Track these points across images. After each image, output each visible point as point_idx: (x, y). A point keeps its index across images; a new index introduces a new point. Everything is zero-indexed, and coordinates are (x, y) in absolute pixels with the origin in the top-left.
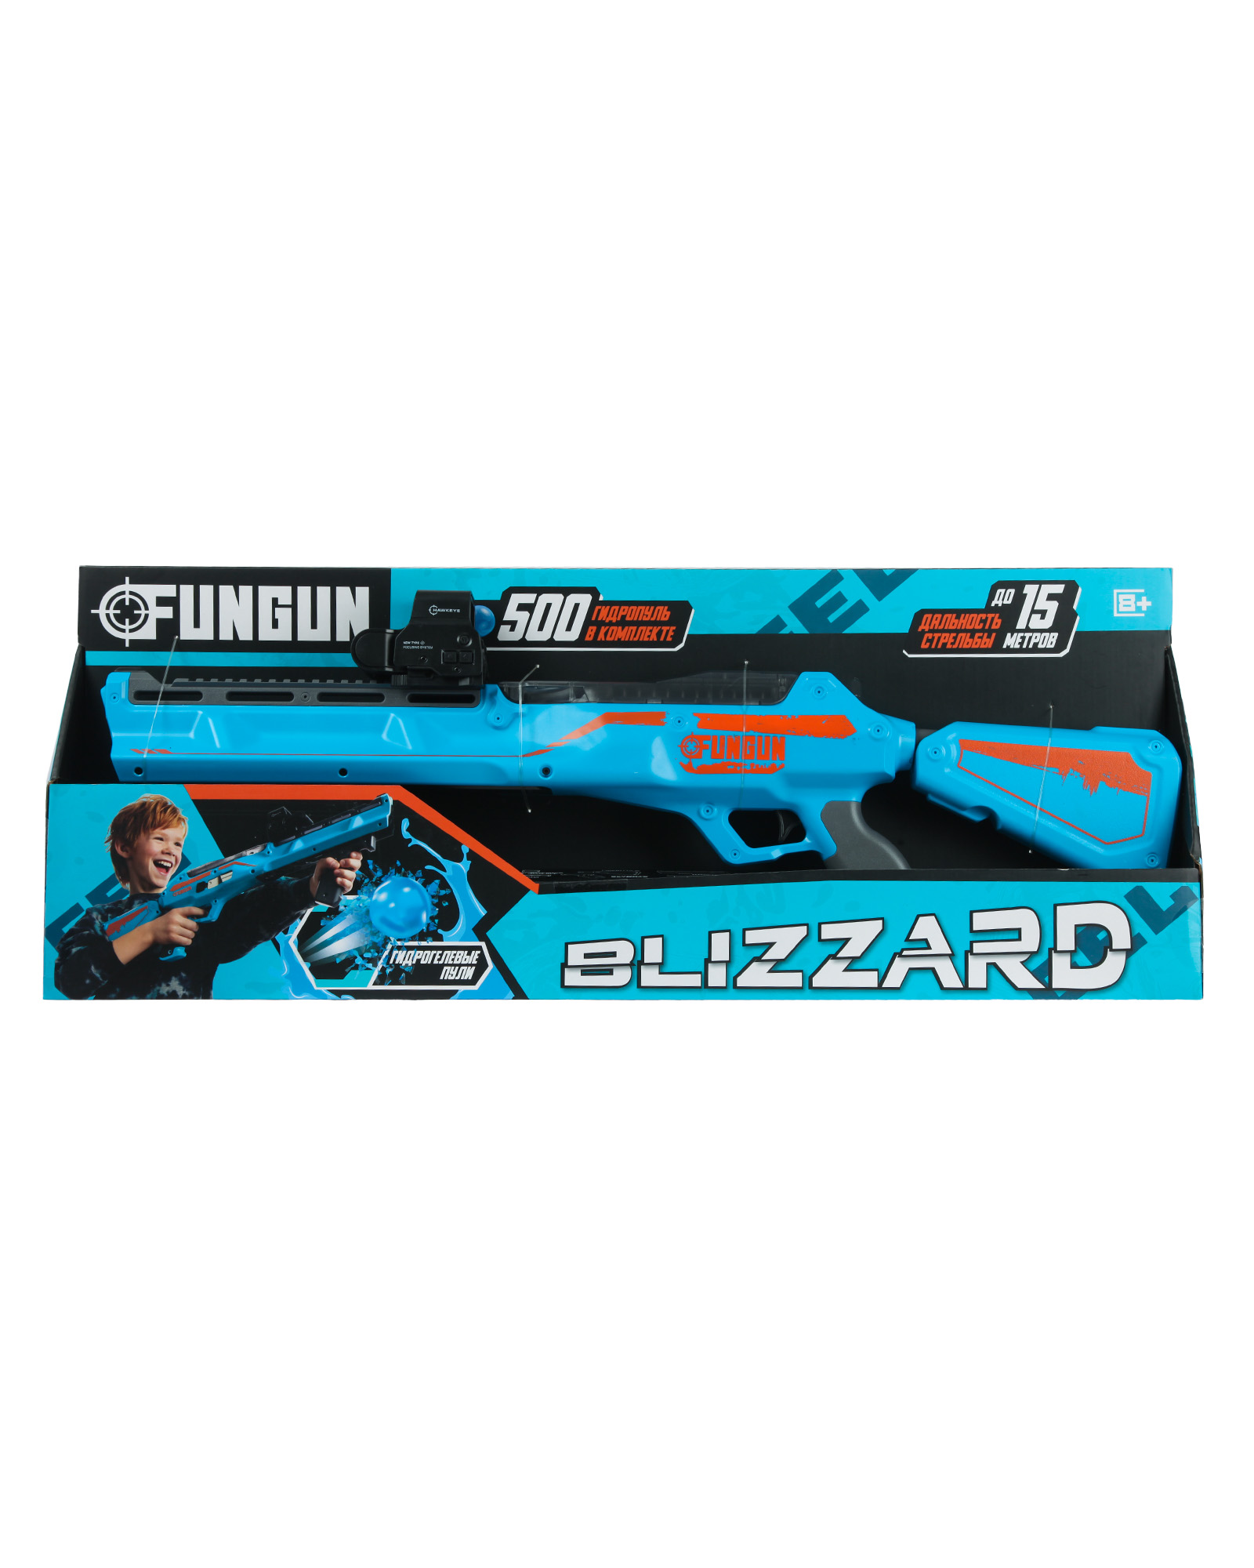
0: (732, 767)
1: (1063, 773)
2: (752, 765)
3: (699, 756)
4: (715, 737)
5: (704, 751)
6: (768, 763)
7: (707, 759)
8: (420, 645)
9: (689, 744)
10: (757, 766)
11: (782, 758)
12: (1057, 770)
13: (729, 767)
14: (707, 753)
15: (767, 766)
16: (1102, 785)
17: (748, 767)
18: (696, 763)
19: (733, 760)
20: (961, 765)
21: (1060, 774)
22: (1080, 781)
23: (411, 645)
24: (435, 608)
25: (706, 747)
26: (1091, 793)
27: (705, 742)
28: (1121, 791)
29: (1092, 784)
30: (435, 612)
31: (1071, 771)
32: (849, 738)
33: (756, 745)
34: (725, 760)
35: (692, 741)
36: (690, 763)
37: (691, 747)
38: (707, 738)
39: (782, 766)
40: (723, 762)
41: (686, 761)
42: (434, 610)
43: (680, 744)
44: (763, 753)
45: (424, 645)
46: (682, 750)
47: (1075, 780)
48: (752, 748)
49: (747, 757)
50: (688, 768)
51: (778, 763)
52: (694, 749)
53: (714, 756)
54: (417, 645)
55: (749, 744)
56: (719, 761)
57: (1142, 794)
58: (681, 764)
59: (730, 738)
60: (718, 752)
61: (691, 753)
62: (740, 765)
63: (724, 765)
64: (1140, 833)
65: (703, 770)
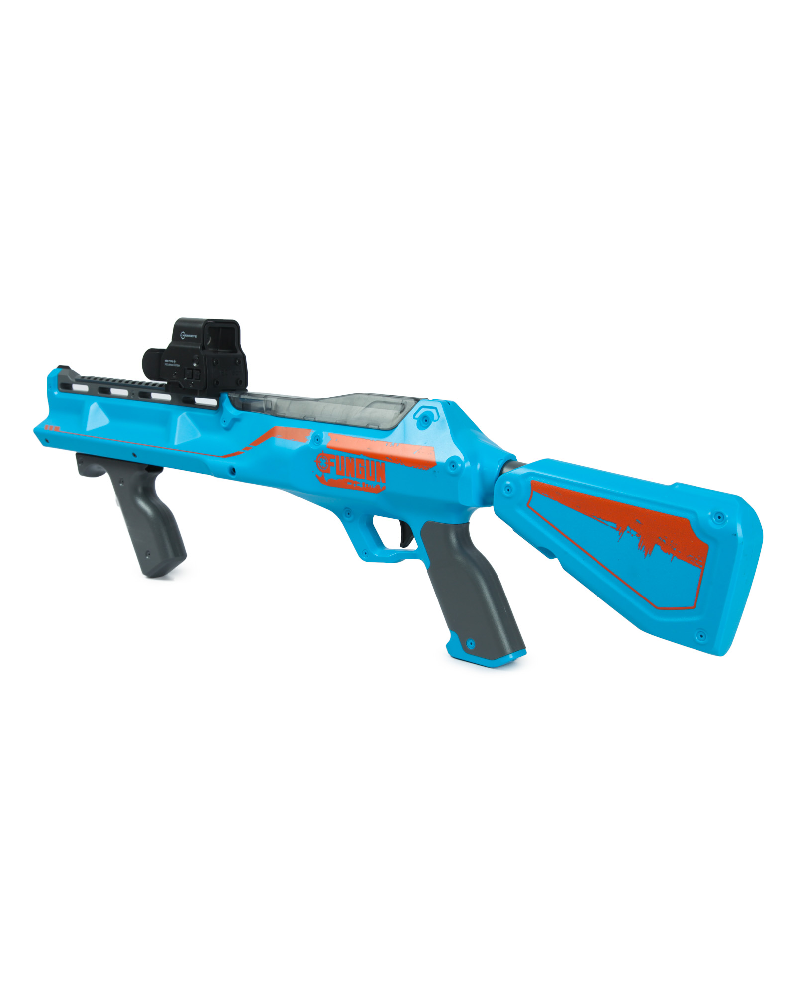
0: (350, 484)
1: (621, 530)
2: (364, 483)
3: (328, 471)
4: (338, 456)
5: (331, 468)
6: (373, 484)
7: (333, 475)
8: (173, 363)
9: (321, 460)
10: (367, 485)
11: (384, 481)
12: (615, 526)
13: (348, 483)
14: (333, 469)
15: (374, 487)
16: (657, 548)
17: (361, 485)
18: (327, 477)
19: (350, 478)
20: (530, 505)
21: (617, 529)
22: (636, 540)
23: (169, 363)
24: (183, 334)
25: (332, 464)
26: (646, 555)
27: (332, 460)
28: (675, 557)
29: (647, 546)
30: (183, 337)
31: (628, 529)
32: (431, 470)
33: (365, 467)
34: (345, 477)
35: (323, 458)
36: (323, 476)
37: (323, 463)
38: (332, 456)
39: (384, 488)
40: (344, 479)
41: (320, 474)
42: (184, 335)
43: (315, 459)
44: (370, 475)
45: (176, 363)
46: (317, 465)
47: (631, 539)
48: (363, 469)
49: (360, 476)
50: (321, 479)
51: (381, 485)
52: (325, 465)
53: (338, 473)
54: (171, 363)
55: (360, 464)
56: (341, 477)
57: (696, 566)
58: (317, 476)
59: (347, 457)
60: (340, 470)
61: (323, 468)
62: (356, 483)
63: (346, 481)
64: (692, 605)
65: (332, 483)
